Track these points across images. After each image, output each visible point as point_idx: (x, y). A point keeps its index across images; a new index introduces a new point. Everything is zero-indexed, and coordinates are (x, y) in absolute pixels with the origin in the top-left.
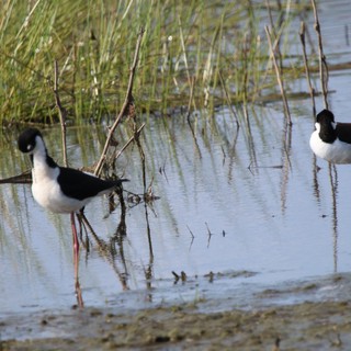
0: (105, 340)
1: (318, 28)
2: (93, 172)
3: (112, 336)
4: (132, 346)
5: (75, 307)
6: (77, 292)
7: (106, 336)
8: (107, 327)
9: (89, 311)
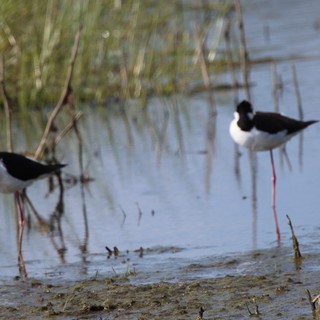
0: (45, 309)
1: (241, 26)
2: (33, 155)
3: (51, 305)
4: (69, 314)
5: (17, 278)
6: (19, 265)
7: (45, 305)
8: (46, 297)
9: (30, 282)
